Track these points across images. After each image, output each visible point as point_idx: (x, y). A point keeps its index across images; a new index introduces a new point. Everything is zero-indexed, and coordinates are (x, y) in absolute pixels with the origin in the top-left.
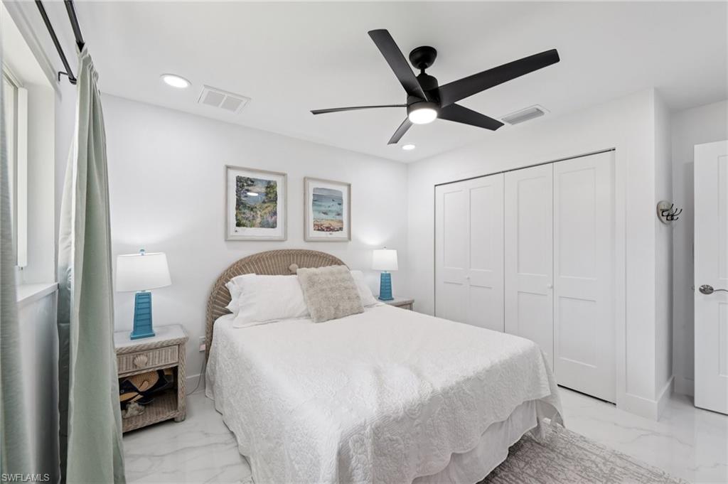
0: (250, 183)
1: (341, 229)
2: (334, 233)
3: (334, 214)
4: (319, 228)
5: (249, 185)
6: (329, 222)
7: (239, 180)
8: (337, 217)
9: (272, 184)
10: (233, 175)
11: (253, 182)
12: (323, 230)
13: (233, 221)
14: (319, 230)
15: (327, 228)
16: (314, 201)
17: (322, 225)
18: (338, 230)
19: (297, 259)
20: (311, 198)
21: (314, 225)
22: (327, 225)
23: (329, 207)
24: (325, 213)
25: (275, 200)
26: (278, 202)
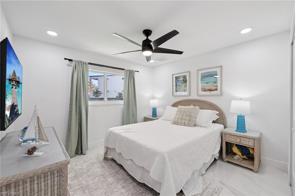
0: (179, 78)
1: (216, 90)
2: (212, 92)
3: (212, 83)
4: (204, 90)
5: (178, 79)
6: (209, 87)
7: (176, 77)
8: (214, 84)
9: (185, 76)
10: (174, 76)
11: (179, 77)
12: (206, 91)
13: (174, 90)
14: (204, 91)
15: (208, 90)
16: (201, 79)
17: (205, 89)
18: (214, 90)
19: (193, 103)
20: (200, 78)
21: (202, 89)
22: (208, 88)
23: (209, 80)
24: (207, 83)
25: (186, 82)
26: (187, 82)
